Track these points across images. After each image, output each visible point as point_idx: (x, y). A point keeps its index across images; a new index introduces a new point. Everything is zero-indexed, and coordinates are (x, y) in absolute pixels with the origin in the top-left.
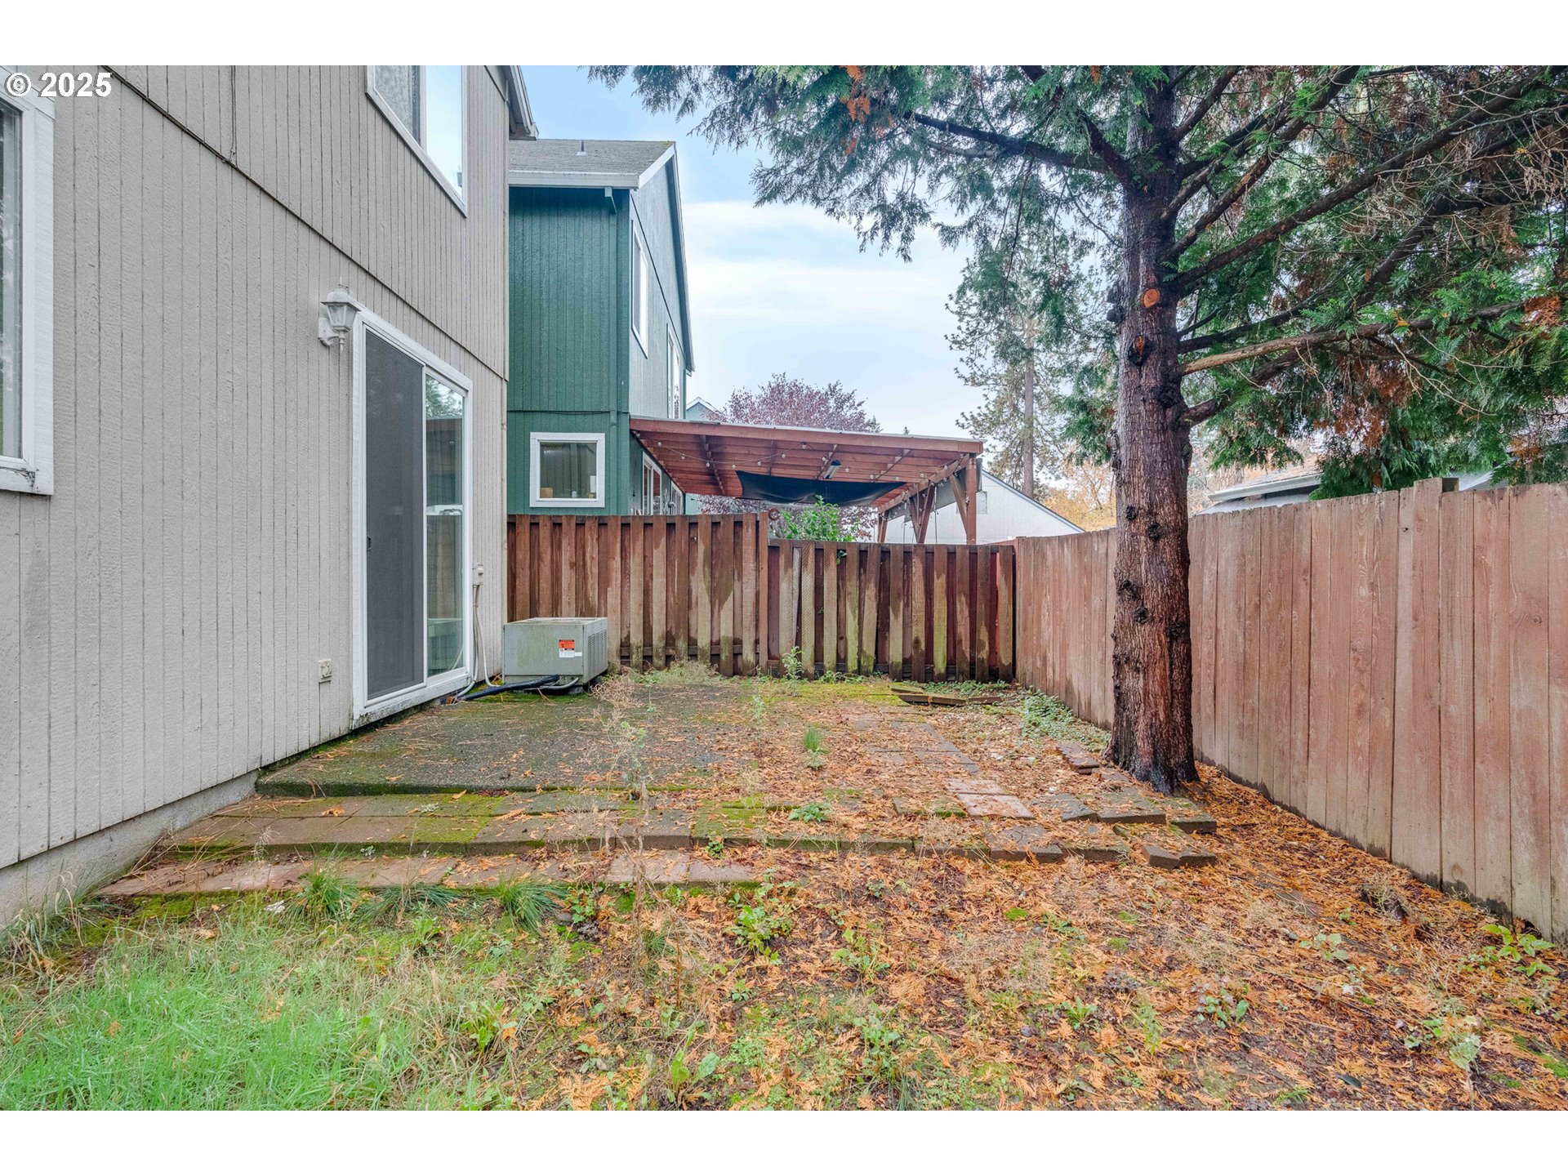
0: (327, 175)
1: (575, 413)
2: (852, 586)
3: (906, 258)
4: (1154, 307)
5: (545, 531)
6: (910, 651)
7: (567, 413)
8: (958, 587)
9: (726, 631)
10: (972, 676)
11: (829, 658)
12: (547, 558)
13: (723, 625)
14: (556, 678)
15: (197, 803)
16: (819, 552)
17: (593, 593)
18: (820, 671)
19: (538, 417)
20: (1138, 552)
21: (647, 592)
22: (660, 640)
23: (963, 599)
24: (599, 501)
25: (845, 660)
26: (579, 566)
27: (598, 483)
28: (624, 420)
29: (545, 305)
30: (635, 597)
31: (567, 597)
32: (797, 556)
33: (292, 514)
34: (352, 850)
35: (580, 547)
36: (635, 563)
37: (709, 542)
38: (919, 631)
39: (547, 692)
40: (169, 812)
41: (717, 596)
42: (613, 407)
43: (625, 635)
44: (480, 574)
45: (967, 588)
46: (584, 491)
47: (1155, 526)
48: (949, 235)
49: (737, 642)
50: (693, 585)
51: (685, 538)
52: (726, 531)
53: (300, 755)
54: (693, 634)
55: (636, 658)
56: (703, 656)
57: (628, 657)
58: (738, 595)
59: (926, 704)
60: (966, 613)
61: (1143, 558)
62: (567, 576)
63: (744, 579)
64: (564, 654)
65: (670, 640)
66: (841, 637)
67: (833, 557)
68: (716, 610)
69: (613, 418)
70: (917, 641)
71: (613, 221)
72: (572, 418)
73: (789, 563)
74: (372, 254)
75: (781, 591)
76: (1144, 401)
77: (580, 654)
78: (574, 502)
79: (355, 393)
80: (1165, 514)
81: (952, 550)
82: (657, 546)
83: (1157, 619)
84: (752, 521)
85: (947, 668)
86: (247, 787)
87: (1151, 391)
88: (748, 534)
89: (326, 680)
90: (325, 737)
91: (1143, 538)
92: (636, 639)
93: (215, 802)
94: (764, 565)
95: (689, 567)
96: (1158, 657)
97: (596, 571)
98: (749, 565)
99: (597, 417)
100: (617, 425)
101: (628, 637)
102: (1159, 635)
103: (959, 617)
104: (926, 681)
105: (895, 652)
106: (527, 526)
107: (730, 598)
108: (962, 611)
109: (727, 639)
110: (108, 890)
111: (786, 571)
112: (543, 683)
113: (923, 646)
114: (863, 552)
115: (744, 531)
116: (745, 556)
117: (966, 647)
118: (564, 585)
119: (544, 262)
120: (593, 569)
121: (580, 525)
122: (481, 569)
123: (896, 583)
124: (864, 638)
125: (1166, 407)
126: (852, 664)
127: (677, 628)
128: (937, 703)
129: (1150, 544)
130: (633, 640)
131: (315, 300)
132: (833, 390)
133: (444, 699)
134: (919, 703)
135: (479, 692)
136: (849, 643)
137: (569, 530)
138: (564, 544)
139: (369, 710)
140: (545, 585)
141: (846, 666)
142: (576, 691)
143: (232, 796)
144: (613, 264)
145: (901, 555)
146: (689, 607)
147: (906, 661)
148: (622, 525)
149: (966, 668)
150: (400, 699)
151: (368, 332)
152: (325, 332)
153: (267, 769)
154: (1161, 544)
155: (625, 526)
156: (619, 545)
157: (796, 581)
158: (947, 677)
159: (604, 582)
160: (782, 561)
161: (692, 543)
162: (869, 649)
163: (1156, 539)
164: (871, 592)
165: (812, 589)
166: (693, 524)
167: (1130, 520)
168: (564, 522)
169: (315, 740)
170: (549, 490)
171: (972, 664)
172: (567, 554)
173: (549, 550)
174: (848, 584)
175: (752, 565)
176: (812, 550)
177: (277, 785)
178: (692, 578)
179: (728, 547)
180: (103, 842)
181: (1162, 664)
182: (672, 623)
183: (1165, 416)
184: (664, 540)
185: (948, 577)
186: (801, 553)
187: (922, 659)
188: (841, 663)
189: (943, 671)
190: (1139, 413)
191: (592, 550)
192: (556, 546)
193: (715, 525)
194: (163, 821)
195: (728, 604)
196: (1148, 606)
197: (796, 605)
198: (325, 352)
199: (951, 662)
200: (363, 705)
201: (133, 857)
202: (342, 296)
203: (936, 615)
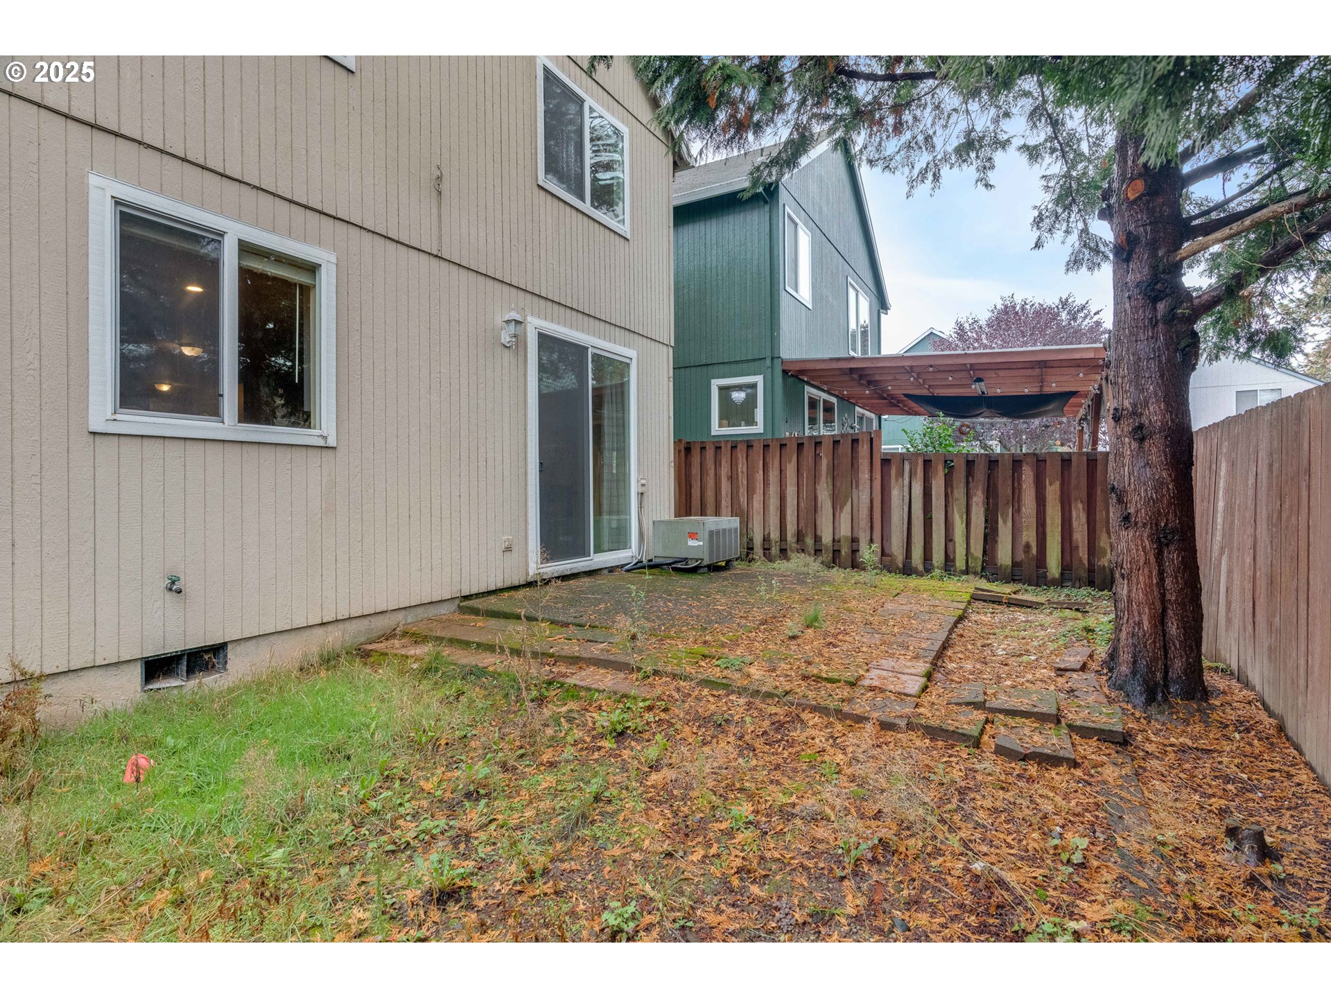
0: (507, 244)
1: (742, 362)
2: (959, 493)
3: (987, 186)
4: (1139, 198)
5: (710, 453)
6: (1021, 556)
7: (736, 362)
8: (1074, 494)
9: (845, 531)
10: (1091, 583)
11: (938, 557)
12: (712, 472)
13: (843, 526)
14: (685, 560)
15: (420, 611)
16: (927, 463)
17: (743, 500)
18: (928, 569)
19: (716, 368)
20: (1122, 455)
21: (782, 498)
22: (792, 537)
23: (1080, 506)
24: (759, 428)
25: (954, 561)
26: (732, 478)
27: (759, 414)
28: (777, 363)
29: (720, 283)
30: (774, 502)
31: (725, 503)
32: (907, 467)
33: (482, 450)
34: (466, 644)
35: (733, 464)
36: (774, 475)
37: (831, 457)
38: (1029, 536)
39: (676, 570)
40: (403, 613)
41: (837, 503)
42: (769, 354)
43: (766, 533)
44: (643, 485)
45: (1084, 495)
46: (751, 421)
47: (1141, 427)
48: (1033, 153)
49: (854, 540)
50: (819, 492)
51: (811, 455)
52: (845, 448)
53: (490, 593)
54: (819, 533)
55: (775, 551)
56: (827, 550)
57: (769, 549)
58: (855, 502)
59: (1000, 603)
60: (1084, 519)
61: (1127, 461)
62: (725, 486)
63: (860, 488)
64: (692, 543)
65: (800, 536)
66: (949, 539)
67: (940, 467)
68: (837, 514)
69: (768, 362)
70: (1028, 546)
71: (767, 208)
72: (740, 366)
73: (900, 473)
74: (543, 283)
75: (893, 497)
76: (1129, 298)
77: (701, 543)
78: (743, 430)
79: (529, 372)
80: (1154, 414)
81: (1066, 457)
82: (790, 462)
83: (1140, 524)
84: (867, 439)
85: (1062, 574)
86: (452, 607)
87: (1137, 286)
88: (864, 449)
89: (508, 549)
90: (508, 584)
91: (1127, 440)
92: (775, 535)
93: (432, 612)
94: (878, 476)
95: (815, 478)
96: (1141, 563)
97: (745, 483)
98: (864, 476)
99: (756, 364)
100: (772, 367)
101: (769, 534)
102: (1142, 541)
103: (1075, 524)
104: (1038, 585)
105: (1004, 555)
106: (699, 450)
107: (849, 504)
108: (1078, 517)
109: (846, 538)
110: (365, 646)
111: (897, 481)
112: (673, 563)
113: (1034, 551)
114: (970, 463)
115: (860, 446)
116: (861, 468)
117: (1083, 553)
118: (723, 493)
119: (719, 251)
120: (743, 481)
121: (734, 447)
122: (643, 482)
123: (1005, 490)
124: (972, 541)
125: (1155, 300)
126: (960, 563)
127: (806, 527)
128: (1011, 603)
129: (1135, 445)
130: (772, 536)
131: (499, 321)
132: (1064, 303)
133: (611, 570)
134: (994, 602)
135: (639, 567)
136: (957, 545)
137: (726, 450)
138: (723, 463)
139: (541, 571)
140: (710, 494)
141: (954, 565)
142: (702, 570)
143: (444, 610)
144: (768, 242)
145: (1009, 465)
146: (816, 511)
147: (1015, 564)
148: (764, 446)
149: (1084, 574)
150: (568, 566)
151: (539, 333)
152: (505, 338)
153: (466, 598)
154: (1146, 444)
155: (782, 446)
156: (761, 462)
157: (906, 489)
158: (1060, 583)
159: (750, 491)
160: (893, 472)
161: (817, 457)
162: (977, 549)
163: (1142, 440)
164: (978, 499)
165: (921, 495)
166: (818, 443)
167: (1116, 422)
168: (723, 445)
169: (500, 585)
170: (725, 422)
171: (1091, 569)
172: (725, 471)
173: (713, 467)
174: (955, 491)
175: (867, 476)
176: (920, 462)
177: (467, 607)
178: (817, 487)
179: (846, 461)
180: (365, 622)
181: (1146, 571)
182: (802, 523)
183: (1155, 309)
184: (795, 456)
185: (1062, 485)
186: (910, 464)
187: (1033, 564)
188: (949, 561)
189: (1057, 576)
190: (1125, 311)
191: (742, 467)
192: (717, 464)
193: (836, 443)
194: (400, 616)
195: (847, 508)
196: (1132, 510)
197: (906, 509)
198: (506, 350)
199: (1066, 567)
200: (535, 566)
201: (382, 632)
202: (514, 315)
203: (1048, 521)
